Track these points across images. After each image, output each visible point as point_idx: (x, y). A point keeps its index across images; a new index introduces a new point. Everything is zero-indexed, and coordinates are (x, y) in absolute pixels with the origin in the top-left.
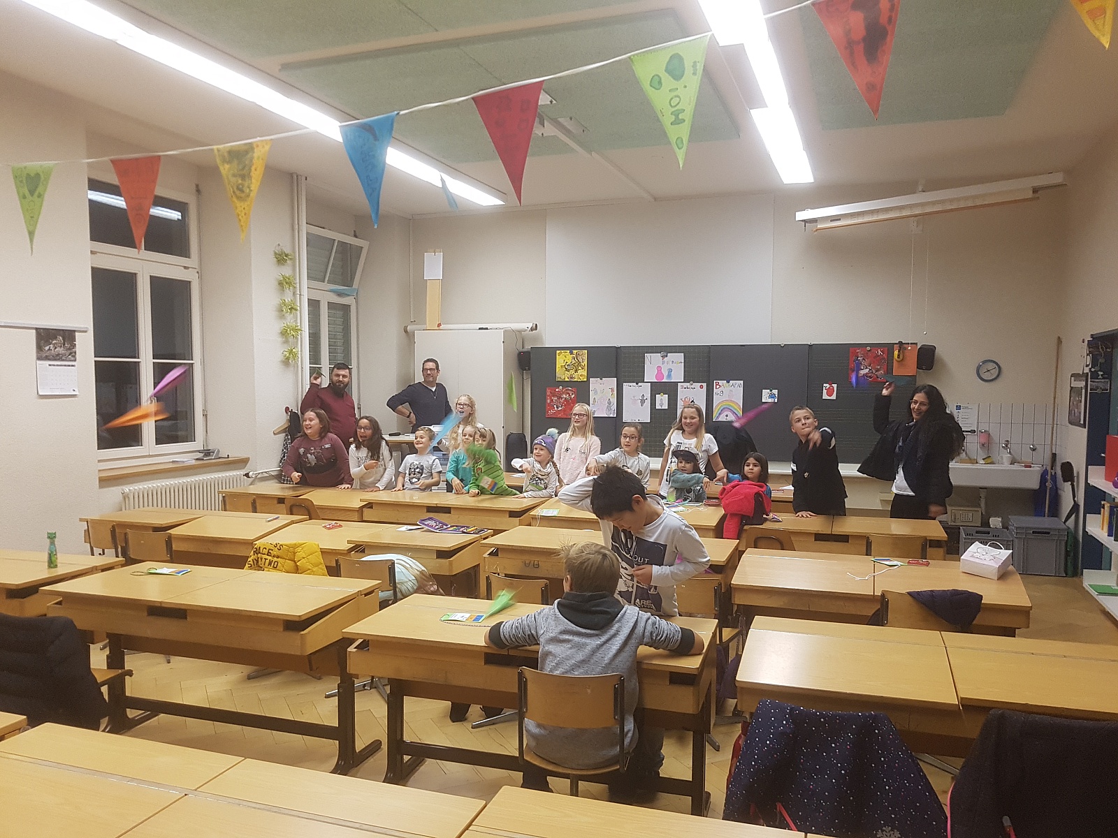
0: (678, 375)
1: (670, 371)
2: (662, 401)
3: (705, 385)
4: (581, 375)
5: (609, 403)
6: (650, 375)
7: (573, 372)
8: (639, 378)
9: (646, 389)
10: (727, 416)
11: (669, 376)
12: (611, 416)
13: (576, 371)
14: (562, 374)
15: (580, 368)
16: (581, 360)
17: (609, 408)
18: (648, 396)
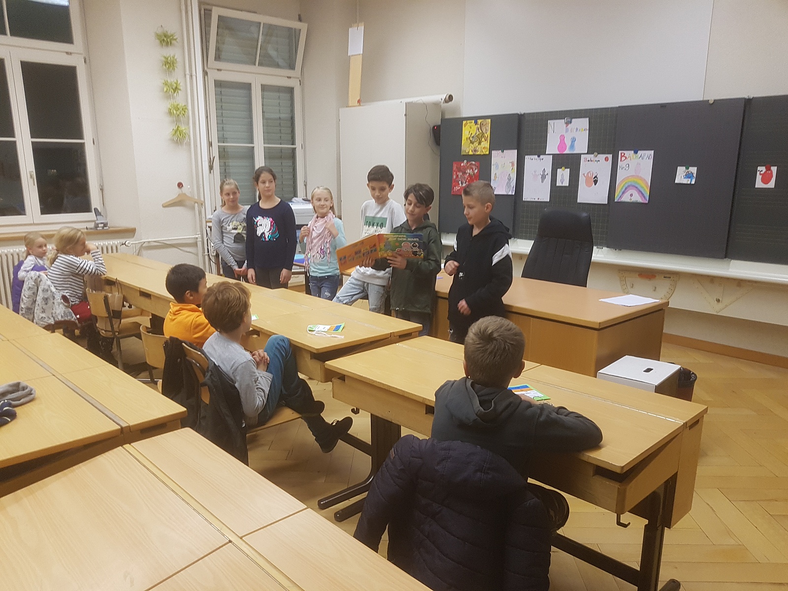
0: (581, 146)
1: (573, 140)
2: (564, 177)
3: (610, 156)
4: (483, 147)
5: (509, 179)
6: (552, 147)
7: (476, 144)
8: (540, 151)
9: (546, 163)
10: (631, 195)
11: (572, 146)
12: (510, 193)
13: (480, 143)
14: (467, 148)
15: (483, 140)
16: (484, 131)
17: (508, 184)
18: (549, 170)
